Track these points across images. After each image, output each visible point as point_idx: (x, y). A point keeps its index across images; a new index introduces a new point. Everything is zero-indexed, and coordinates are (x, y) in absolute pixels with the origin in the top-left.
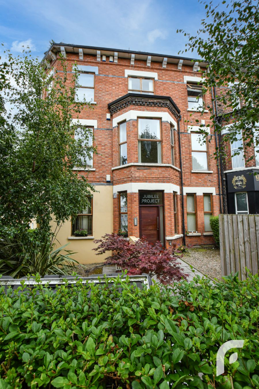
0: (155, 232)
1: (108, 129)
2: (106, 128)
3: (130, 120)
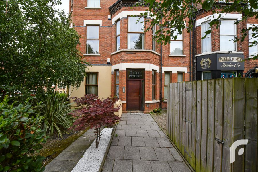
0: (138, 98)
1: (109, 27)
2: (108, 25)
3: (122, 18)
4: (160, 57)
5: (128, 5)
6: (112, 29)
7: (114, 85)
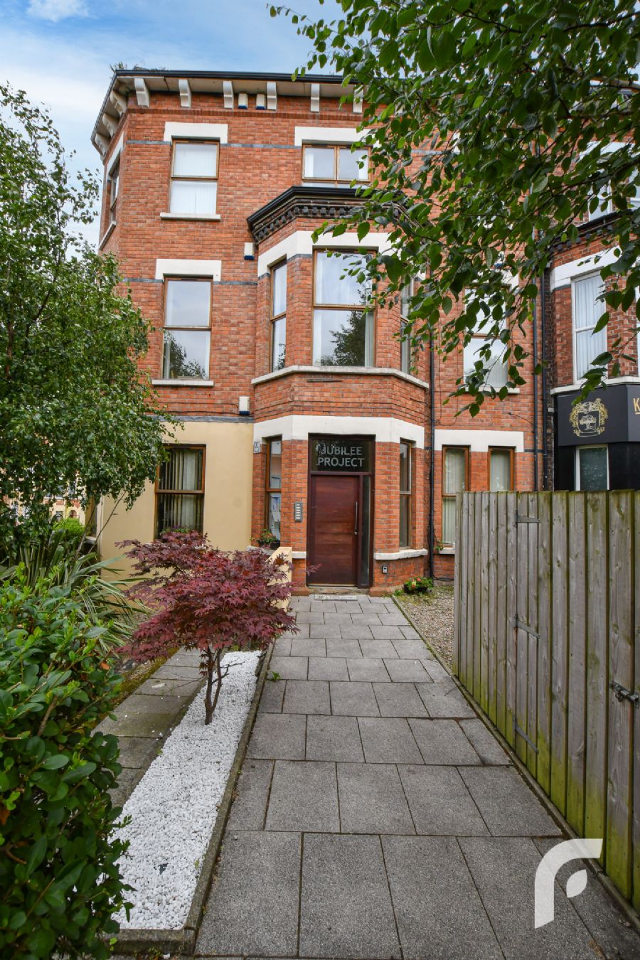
0: (349, 540)
1: (247, 283)
2: (241, 279)
3: (294, 257)
4: (430, 393)
5: (316, 210)
6: (259, 294)
7: (264, 495)
